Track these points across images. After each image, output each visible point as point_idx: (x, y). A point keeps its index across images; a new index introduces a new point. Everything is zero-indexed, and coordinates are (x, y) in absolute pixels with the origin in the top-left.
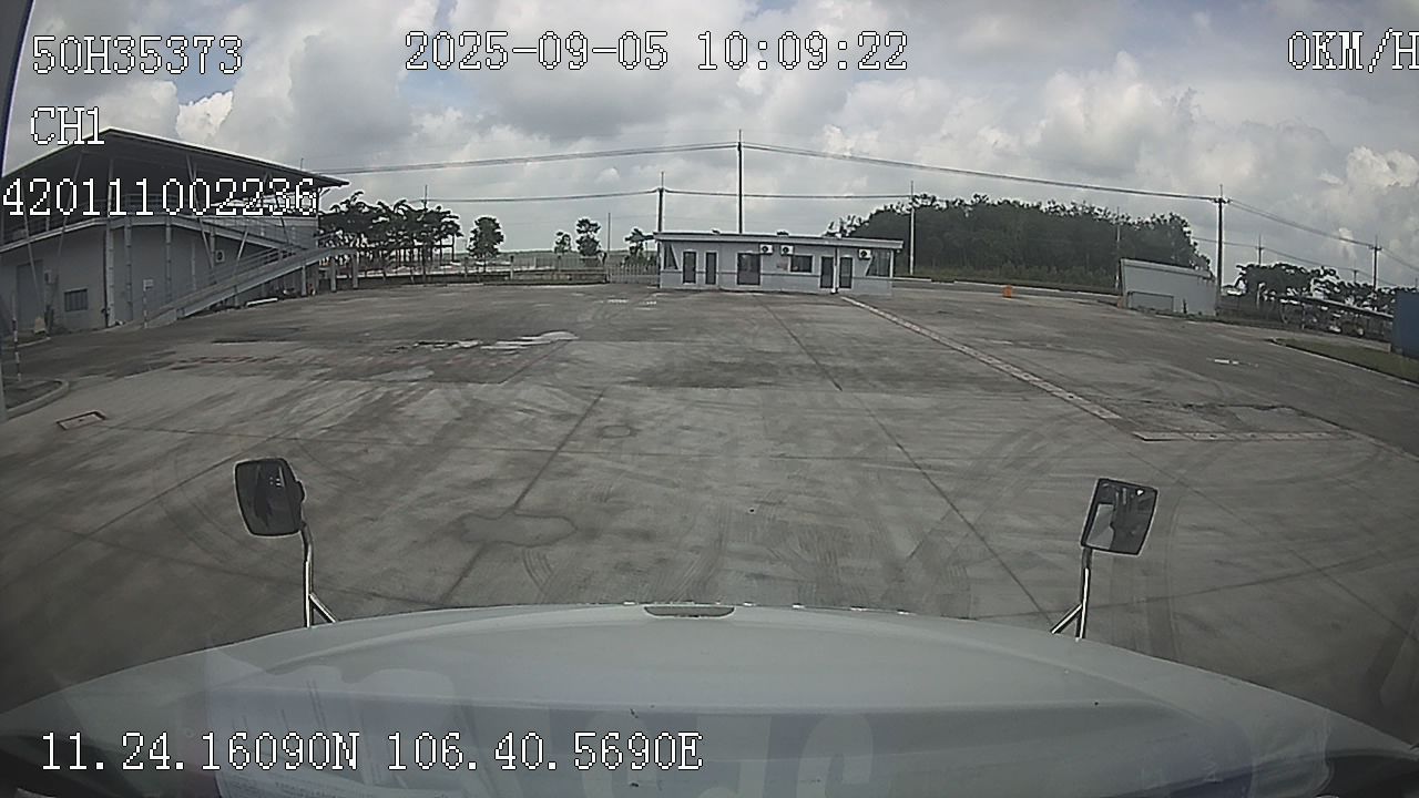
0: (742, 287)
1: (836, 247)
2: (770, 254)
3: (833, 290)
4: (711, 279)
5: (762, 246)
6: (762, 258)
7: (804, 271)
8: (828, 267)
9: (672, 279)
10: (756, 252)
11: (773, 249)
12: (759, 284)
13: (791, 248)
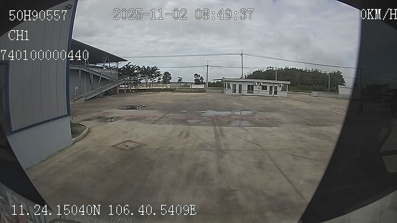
0: (248, 94)
1: (273, 83)
2: (256, 85)
3: (273, 95)
4: (240, 92)
5: (254, 83)
6: (254, 86)
7: (265, 90)
8: (271, 89)
9: (229, 92)
10: (253, 84)
11: (257, 84)
12: (253, 93)
13: (262, 83)
